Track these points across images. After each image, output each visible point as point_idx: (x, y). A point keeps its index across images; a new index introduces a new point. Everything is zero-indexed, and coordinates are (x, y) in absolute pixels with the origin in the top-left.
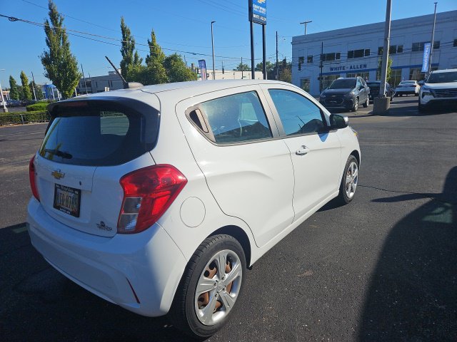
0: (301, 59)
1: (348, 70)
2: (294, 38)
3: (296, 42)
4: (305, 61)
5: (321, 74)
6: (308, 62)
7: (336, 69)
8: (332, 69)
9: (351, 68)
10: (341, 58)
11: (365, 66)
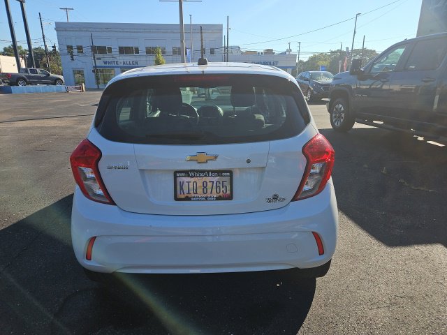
0: (70, 48)
1: (122, 65)
2: (57, 23)
3: (60, 27)
4: (75, 51)
5: (95, 67)
6: (78, 52)
7: (109, 63)
8: (105, 63)
9: (124, 63)
10: (113, 53)
11: (137, 63)
